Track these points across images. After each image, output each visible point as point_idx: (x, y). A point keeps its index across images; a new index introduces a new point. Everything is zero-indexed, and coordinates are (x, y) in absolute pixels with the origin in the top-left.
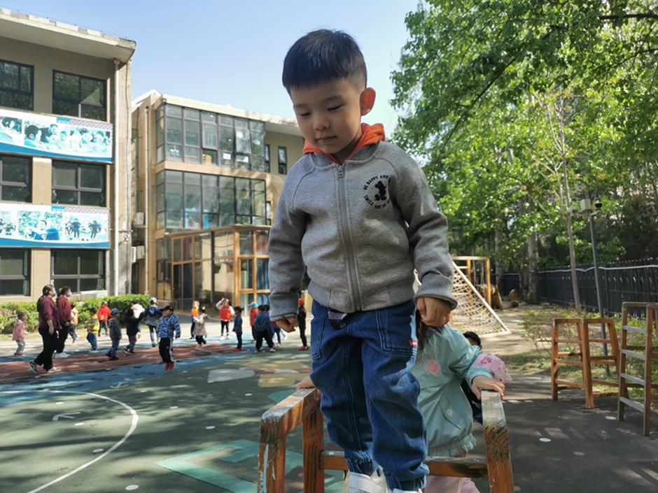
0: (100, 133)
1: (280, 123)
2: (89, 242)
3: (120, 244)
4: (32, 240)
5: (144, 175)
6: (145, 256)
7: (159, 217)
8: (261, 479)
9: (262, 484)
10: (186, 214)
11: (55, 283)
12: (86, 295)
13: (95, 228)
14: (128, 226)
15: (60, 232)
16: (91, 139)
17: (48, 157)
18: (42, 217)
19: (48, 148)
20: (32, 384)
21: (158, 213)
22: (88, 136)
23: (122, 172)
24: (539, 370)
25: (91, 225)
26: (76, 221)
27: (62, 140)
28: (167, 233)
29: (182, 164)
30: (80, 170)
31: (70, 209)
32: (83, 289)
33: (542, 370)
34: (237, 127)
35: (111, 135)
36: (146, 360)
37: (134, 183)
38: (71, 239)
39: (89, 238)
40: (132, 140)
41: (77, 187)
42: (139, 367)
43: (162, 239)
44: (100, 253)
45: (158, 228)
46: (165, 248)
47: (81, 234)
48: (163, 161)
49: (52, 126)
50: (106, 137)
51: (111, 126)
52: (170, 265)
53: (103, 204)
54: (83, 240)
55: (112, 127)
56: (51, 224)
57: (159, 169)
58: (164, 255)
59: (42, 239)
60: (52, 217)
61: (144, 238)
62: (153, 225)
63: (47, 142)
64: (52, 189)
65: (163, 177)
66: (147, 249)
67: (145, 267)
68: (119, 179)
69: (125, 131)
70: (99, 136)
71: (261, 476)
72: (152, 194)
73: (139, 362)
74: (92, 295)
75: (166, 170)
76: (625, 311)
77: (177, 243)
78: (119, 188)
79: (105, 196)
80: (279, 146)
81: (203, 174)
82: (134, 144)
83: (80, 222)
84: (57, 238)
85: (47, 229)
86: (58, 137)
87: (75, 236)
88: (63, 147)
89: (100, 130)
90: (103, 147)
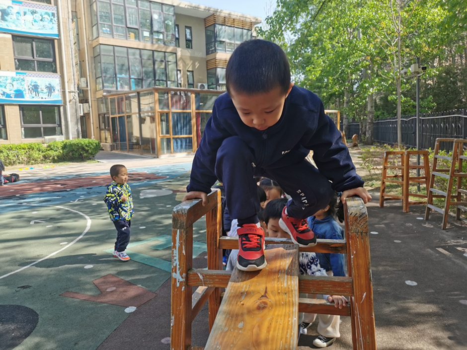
0: (46, 13)
1: (186, 7)
2: (47, 100)
3: (70, 101)
4: (4, 98)
5: (84, 48)
6: (89, 111)
7: (98, 81)
8: (174, 255)
9: (175, 258)
10: (118, 79)
11: (24, 130)
12: (49, 139)
13: (50, 89)
14: (75, 88)
15: (24, 92)
16: (41, 18)
17: (8, 33)
18: (9, 81)
19: (7, 25)
20: (14, 200)
21: (96, 78)
22: (37, 16)
23: (67, 46)
25: (47, 87)
26: (36, 84)
27: (18, 19)
28: (105, 94)
29: (112, 39)
30: (34, 43)
31: (30, 74)
32: (46, 135)
34: (152, 10)
35: (56, 15)
36: (95, 184)
37: (77, 54)
38: (33, 97)
39: (47, 97)
40: (72, 20)
41: (34, 58)
42: (91, 188)
43: (101, 98)
44: (56, 108)
45: (98, 90)
46: (104, 105)
47: (40, 94)
48: (98, 37)
49: (8, 7)
50: (52, 17)
51: (55, 7)
52: (108, 117)
53: (55, 71)
54: (42, 98)
55: (56, 9)
56: (17, 86)
57: (95, 44)
58: (103, 110)
59: (12, 97)
60: (17, 80)
61: (88, 98)
62: (94, 87)
63: (6, 21)
64: (15, 59)
65: (98, 50)
66: (90, 105)
67: (90, 119)
68: (65, 51)
69: (66, 12)
70: (46, 16)
71: (175, 252)
72: (91, 63)
73: (90, 185)
74: (53, 139)
75: (101, 44)
76: (437, 145)
77: (112, 101)
78: (66, 59)
79: (56, 65)
80: (186, 26)
81: (129, 48)
82: (74, 23)
83: (38, 85)
84: (23, 97)
85: (14, 89)
86: (14, 17)
87: (36, 95)
88: (19, 25)
89: (47, 11)
90: (50, 25)
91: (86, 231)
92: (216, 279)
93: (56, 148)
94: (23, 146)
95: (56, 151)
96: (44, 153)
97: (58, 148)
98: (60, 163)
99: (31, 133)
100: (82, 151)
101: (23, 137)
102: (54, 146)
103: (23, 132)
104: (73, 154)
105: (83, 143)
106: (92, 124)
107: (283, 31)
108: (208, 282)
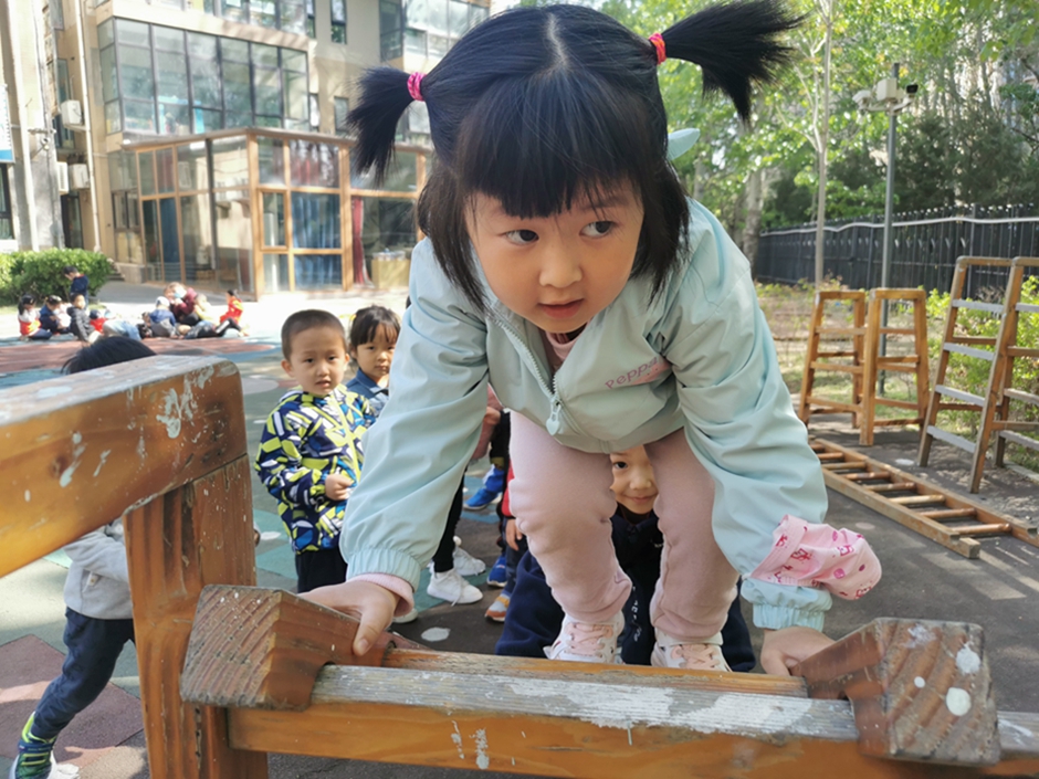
3: (33, 154)
5: (75, 26)
6: (89, 183)
7: (110, 110)
10: (161, 107)
21: (107, 103)
23: (23, 14)
28: (127, 142)
29: (146, 8)
37: (51, 36)
43: (118, 152)
45: (109, 131)
46: (126, 171)
52: (136, 201)
57: (101, 16)
58: (124, 182)
61: (85, 150)
62: (98, 125)
65: (110, 34)
66: (91, 169)
67: (90, 205)
72: (93, 64)
75: (116, 18)
76: (960, 274)
77: (145, 161)
81: (190, 31)
106: (95, 219)
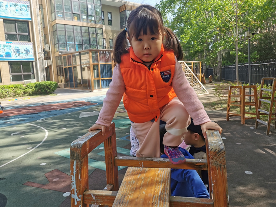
0: (23, 6)
2: (25, 58)
3: (39, 59)
5: (47, 26)
6: (51, 64)
7: (56, 46)
8: (72, 180)
9: (73, 183)
10: (68, 45)
11: (12, 76)
12: (27, 82)
13: (27, 51)
14: (42, 50)
15: (11, 54)
16: (20, 9)
17: (1, 18)
18: (2, 47)
20: (3, 120)
21: (55, 44)
22: (18, 8)
23: (36, 25)
24: (221, 109)
25: (25, 50)
26: (18, 48)
27: (6, 10)
28: (60, 54)
29: (64, 21)
30: (17, 24)
31: (14, 43)
32: (25, 79)
33: (222, 109)
34: (88, 3)
35: (29, 7)
36: (53, 109)
37: (43, 30)
38: (17, 57)
39: (25, 56)
40: (39, 10)
41: (16, 33)
42: (50, 112)
43: (58, 56)
44: (31, 63)
45: (56, 51)
46: (60, 60)
48: (55, 20)
49: (1, 2)
50: (27, 8)
52: (62, 68)
53: (30, 41)
54: (22, 57)
55: (29, 3)
56: (7, 50)
57: (53, 24)
58: (59, 64)
59: (4, 57)
60: (7, 47)
61: (50, 56)
62: (53, 50)
64: (5, 34)
65: (56, 28)
66: (52, 61)
67: (52, 69)
68: (35, 28)
69: (36, 5)
70: (23, 7)
72: (52, 35)
73: (50, 110)
74: (29, 81)
75: (57, 24)
76: (262, 82)
77: (65, 58)
78: (36, 33)
79: (30, 37)
80: (108, 12)
81: (74, 26)
82: (40, 11)
83: (20, 49)
84: (10, 57)
85: (5, 52)
86: (4, 8)
87: (18, 55)
88: (7, 13)
89: (24, 4)
90: (26, 13)
91: (44, 140)
92: (105, 199)
93: (31, 87)
94: (11, 86)
95: (31, 89)
96: (24, 90)
97: (32, 87)
98: (34, 96)
99: (16, 78)
100: (46, 88)
101: (11, 81)
102: (30, 86)
103: (11, 78)
104: (42, 90)
105: (47, 84)
106: (53, 72)
107: (166, 13)
108: (99, 202)
